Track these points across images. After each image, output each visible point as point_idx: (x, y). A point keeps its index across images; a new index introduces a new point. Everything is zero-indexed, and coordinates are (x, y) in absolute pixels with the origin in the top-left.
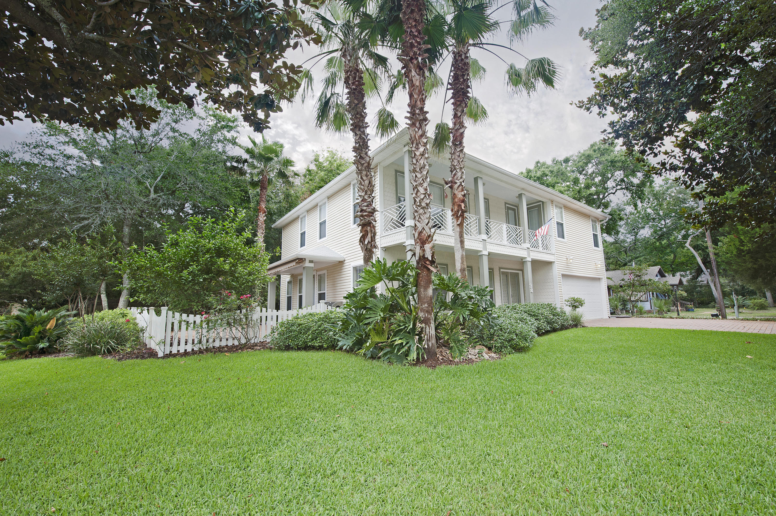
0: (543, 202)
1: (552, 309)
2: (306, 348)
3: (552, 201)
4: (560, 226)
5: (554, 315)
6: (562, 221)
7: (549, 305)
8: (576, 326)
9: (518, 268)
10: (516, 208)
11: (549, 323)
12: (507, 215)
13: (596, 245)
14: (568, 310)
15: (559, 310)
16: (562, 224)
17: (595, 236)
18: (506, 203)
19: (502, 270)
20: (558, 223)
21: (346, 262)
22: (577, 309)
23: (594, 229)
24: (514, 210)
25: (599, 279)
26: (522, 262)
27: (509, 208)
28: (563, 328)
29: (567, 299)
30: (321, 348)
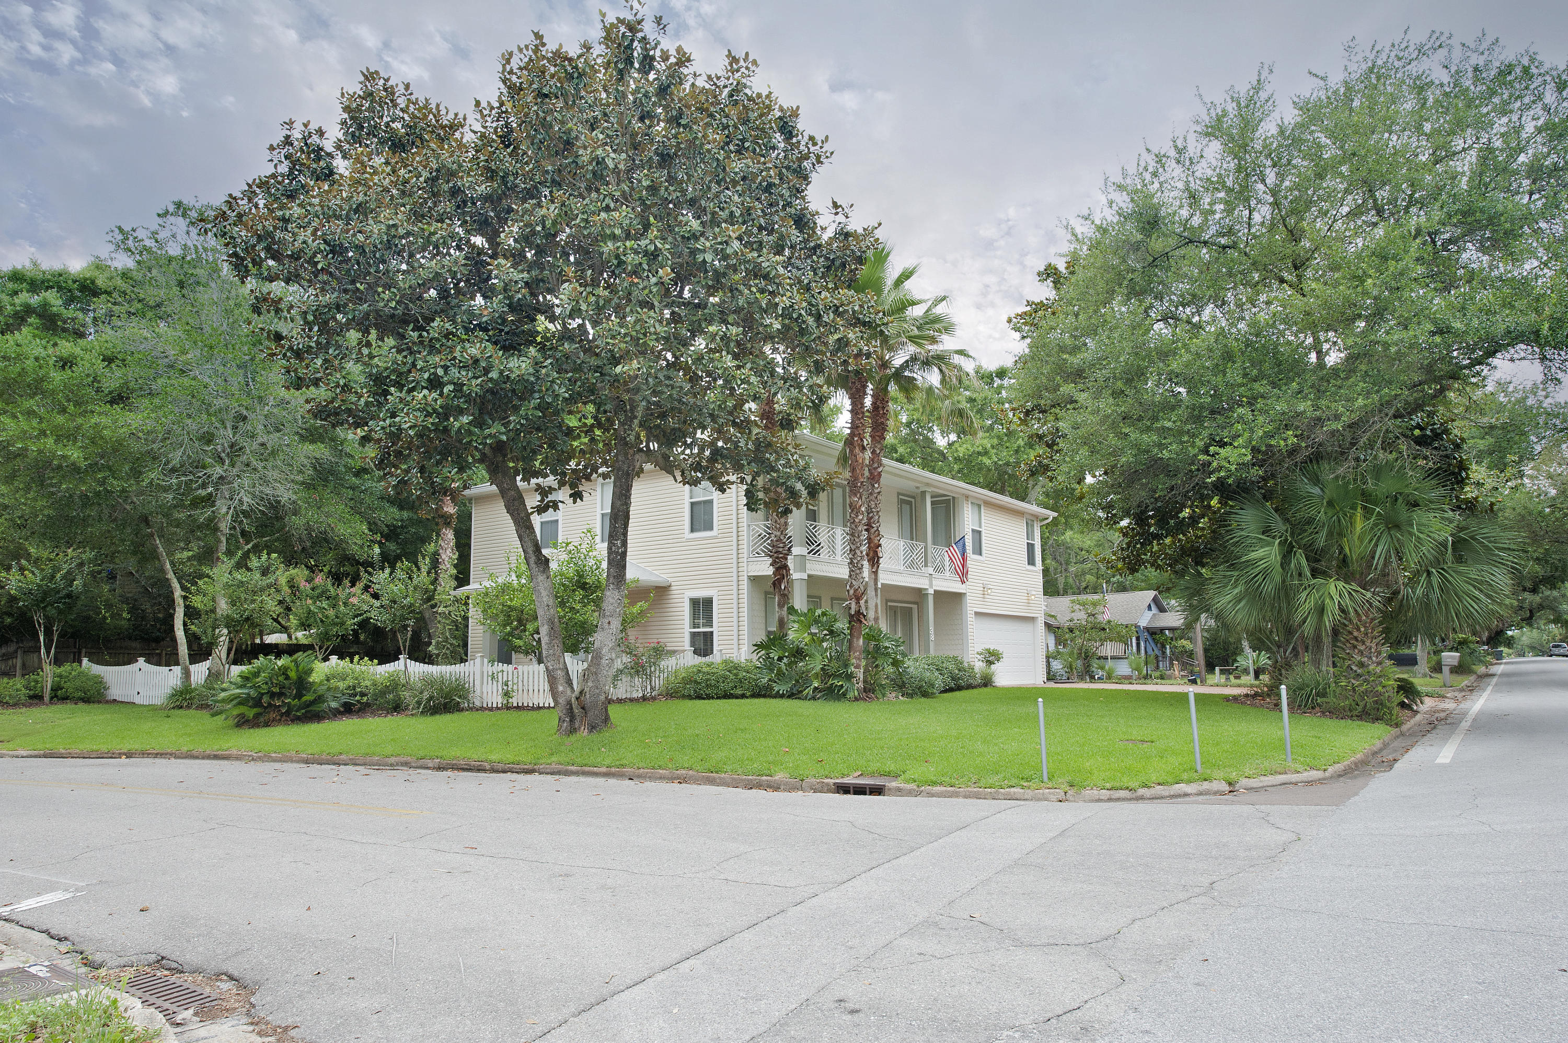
0: (954, 498)
1: (958, 662)
2: (727, 696)
3: (967, 497)
4: (977, 536)
5: (959, 670)
6: (980, 527)
7: (955, 658)
8: (985, 685)
9: (913, 600)
10: (913, 500)
11: (953, 679)
12: (900, 511)
13: (1031, 561)
14: (979, 666)
15: (966, 665)
16: (980, 532)
17: (1030, 547)
18: (899, 494)
19: (889, 604)
20: (973, 530)
21: (673, 588)
22: (992, 666)
23: (1030, 535)
24: (910, 503)
25: (1033, 619)
26: (920, 594)
27: (902, 502)
28: (970, 687)
29: (980, 650)
30: (743, 696)
